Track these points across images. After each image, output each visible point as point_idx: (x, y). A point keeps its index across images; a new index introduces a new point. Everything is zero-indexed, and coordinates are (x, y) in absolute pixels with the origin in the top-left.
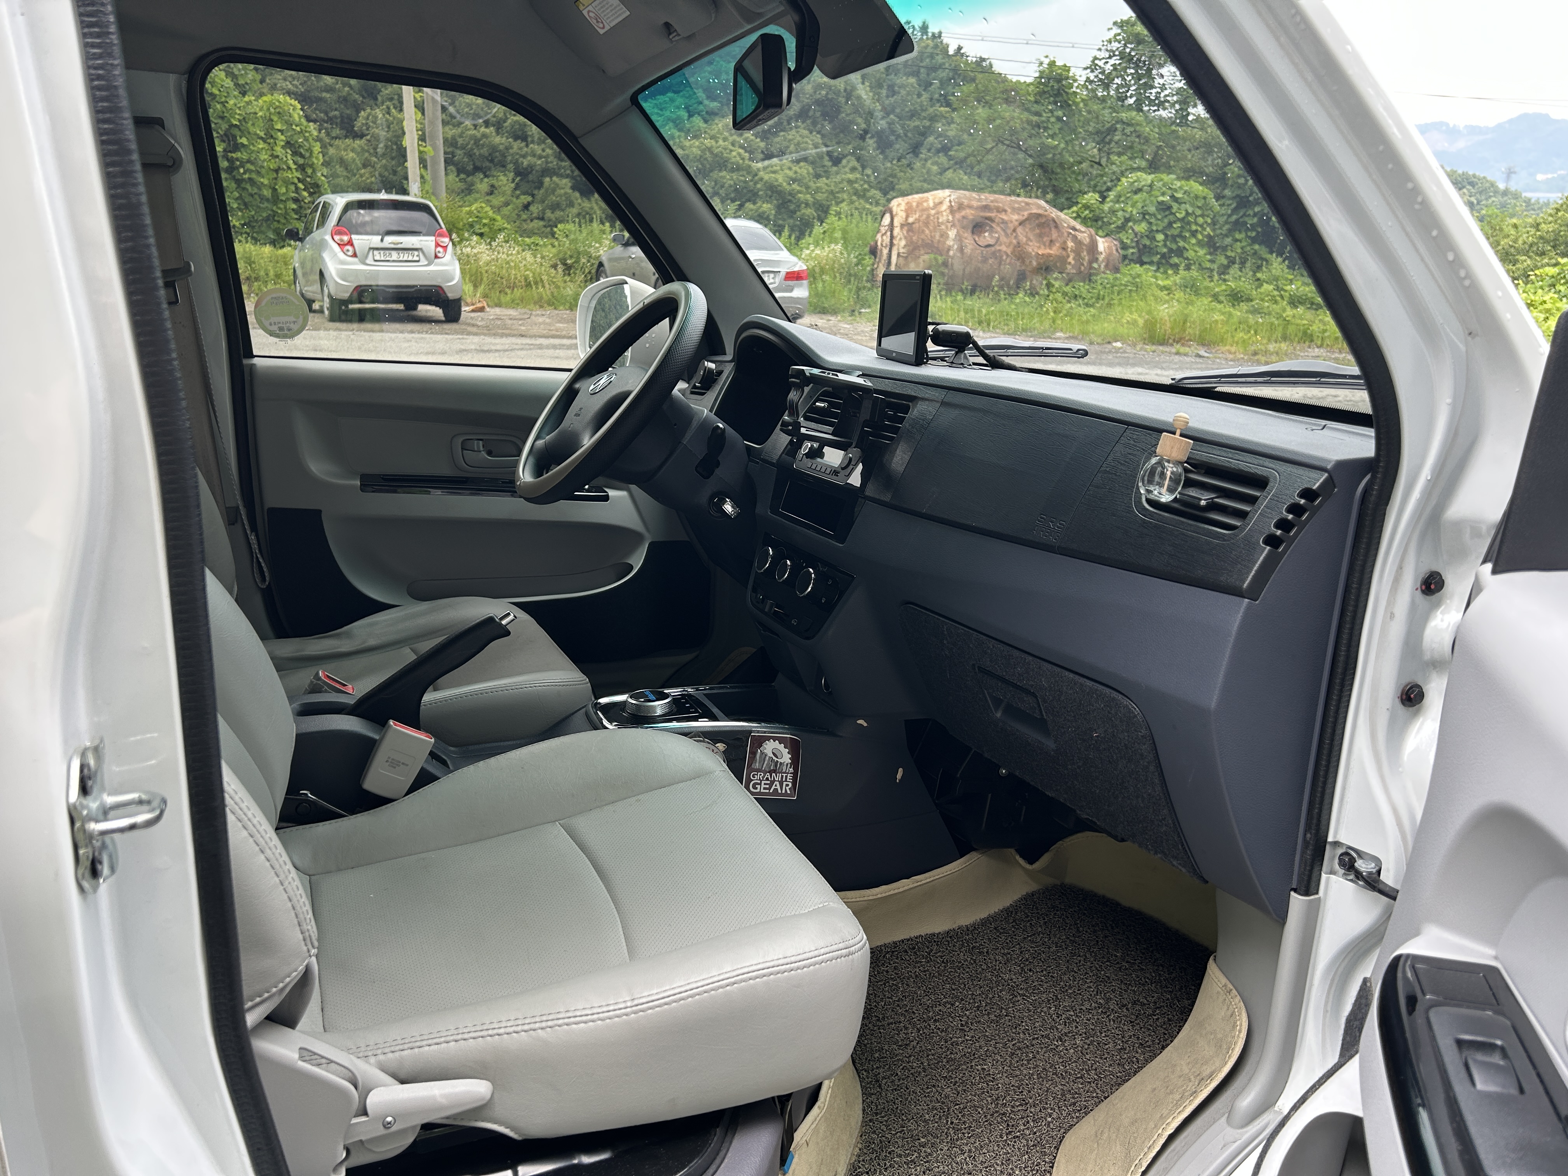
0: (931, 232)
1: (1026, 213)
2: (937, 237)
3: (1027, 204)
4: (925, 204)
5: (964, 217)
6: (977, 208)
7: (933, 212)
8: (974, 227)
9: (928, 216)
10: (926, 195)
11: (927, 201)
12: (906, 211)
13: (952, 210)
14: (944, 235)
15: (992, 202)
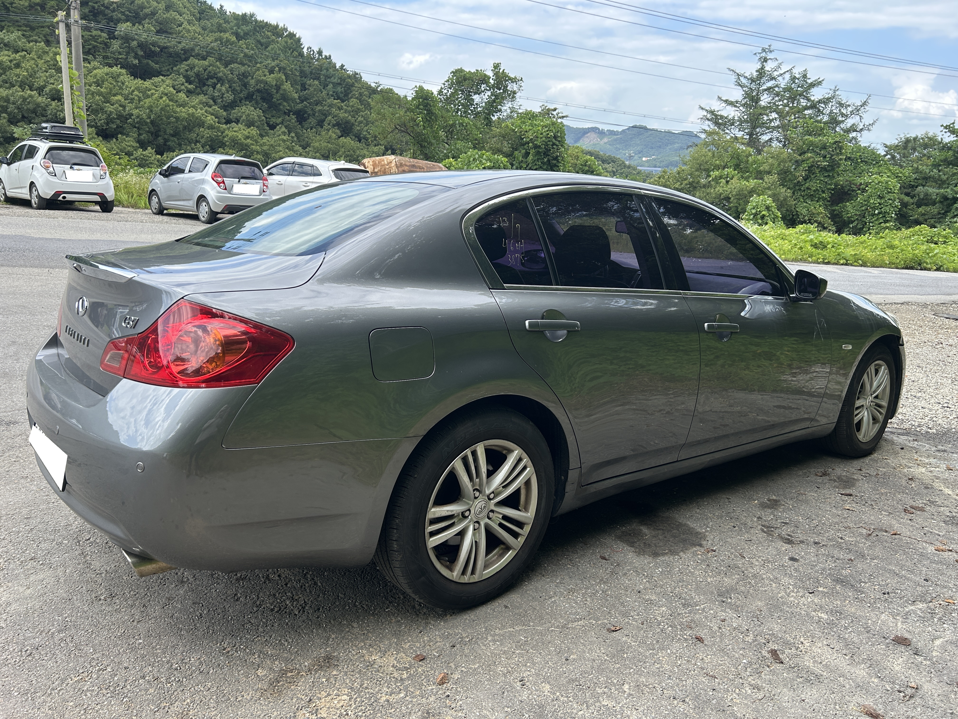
3: (434, 165)
6: (409, 166)
10: (382, 157)
11: (383, 161)
15: (416, 163)
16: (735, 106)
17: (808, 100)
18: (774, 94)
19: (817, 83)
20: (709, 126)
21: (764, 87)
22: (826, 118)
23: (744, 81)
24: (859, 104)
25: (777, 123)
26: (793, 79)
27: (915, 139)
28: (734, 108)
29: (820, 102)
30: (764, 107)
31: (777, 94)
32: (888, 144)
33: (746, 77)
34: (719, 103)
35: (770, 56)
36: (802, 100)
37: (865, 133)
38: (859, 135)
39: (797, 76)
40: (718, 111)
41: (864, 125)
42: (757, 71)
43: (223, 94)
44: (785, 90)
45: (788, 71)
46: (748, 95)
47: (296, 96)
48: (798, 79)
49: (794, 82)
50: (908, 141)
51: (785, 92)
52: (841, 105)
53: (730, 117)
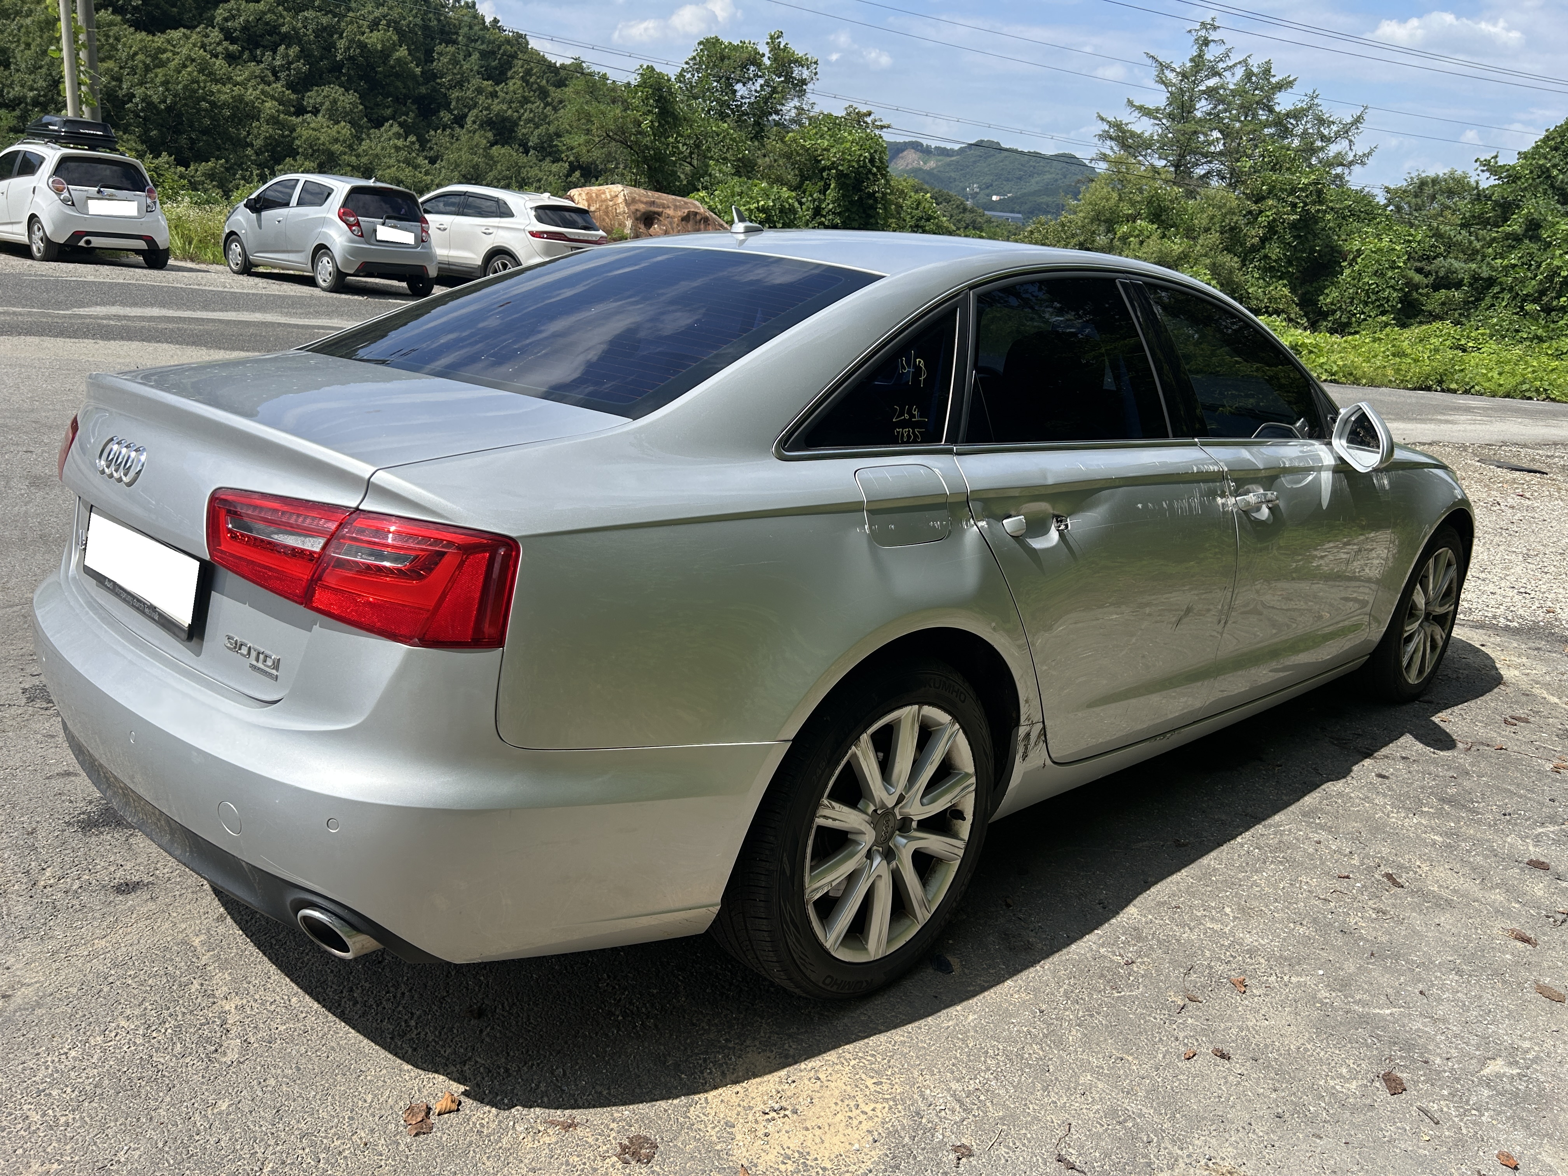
0: (611, 220)
1: (686, 211)
2: (617, 225)
3: (686, 203)
4: (603, 196)
5: (637, 210)
6: (646, 203)
7: (611, 203)
8: (646, 219)
9: (607, 207)
10: (601, 188)
11: (604, 193)
12: (587, 200)
13: (627, 203)
14: (622, 225)
15: (658, 198)
16: (1156, 118)
17: (1271, 110)
18: (1218, 100)
19: (1285, 85)
20: (1110, 148)
21: (1203, 87)
22: (1296, 143)
23: (1171, 76)
24: (1349, 120)
25: (1220, 147)
26: (1249, 75)
27: (1435, 181)
28: (1152, 121)
29: (1288, 115)
30: (1200, 120)
31: (1221, 101)
32: (1392, 187)
33: (1173, 70)
34: (1129, 110)
35: (1213, 36)
36: (1261, 112)
37: (1356, 168)
38: (1346, 171)
39: (1255, 70)
40: (1127, 124)
41: (1355, 156)
42: (1192, 60)
43: (292, 63)
44: (1234, 93)
45: (1240, 63)
46: (1173, 99)
47: (418, 70)
48: (1256, 75)
49: (1250, 80)
50: (1423, 183)
51: (1234, 96)
52: (1321, 121)
53: (1147, 134)
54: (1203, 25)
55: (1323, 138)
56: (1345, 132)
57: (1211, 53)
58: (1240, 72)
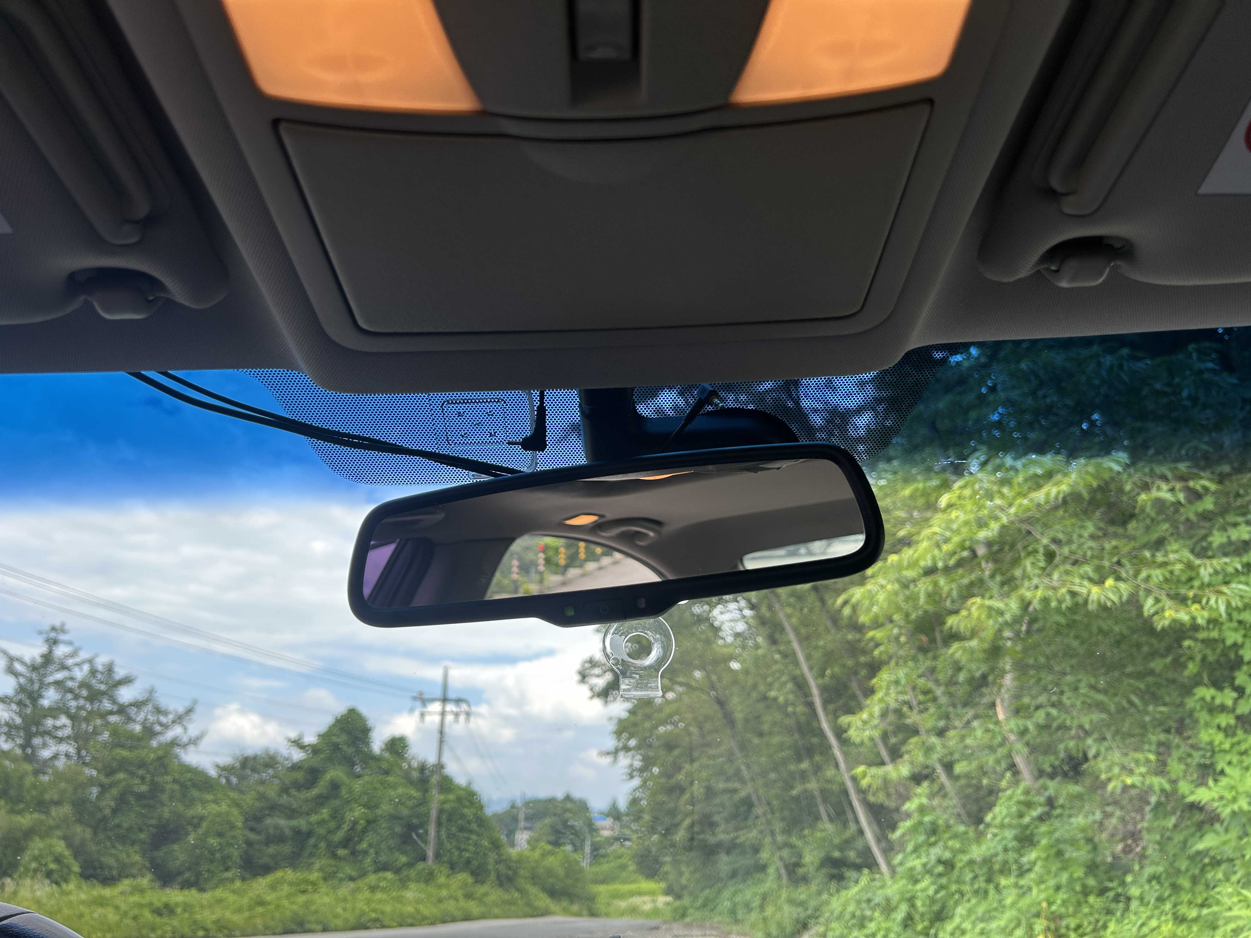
18: (66, 691)
19: (127, 681)
21: (51, 679)
22: (138, 728)
23: (21, 668)
24: (183, 710)
25: (68, 731)
26: (94, 671)
27: (255, 758)
29: (130, 705)
30: (48, 707)
31: (69, 691)
32: (221, 764)
33: (23, 663)
35: (62, 637)
36: (105, 703)
37: (191, 748)
38: (182, 751)
39: (100, 668)
41: (189, 739)
42: (41, 656)
44: (80, 685)
45: (87, 661)
46: (22, 688)
48: (101, 672)
49: (95, 676)
50: (246, 760)
51: (81, 689)
52: (158, 711)
54: (53, 629)
55: (161, 724)
56: (179, 719)
57: (60, 651)
58: (86, 668)
